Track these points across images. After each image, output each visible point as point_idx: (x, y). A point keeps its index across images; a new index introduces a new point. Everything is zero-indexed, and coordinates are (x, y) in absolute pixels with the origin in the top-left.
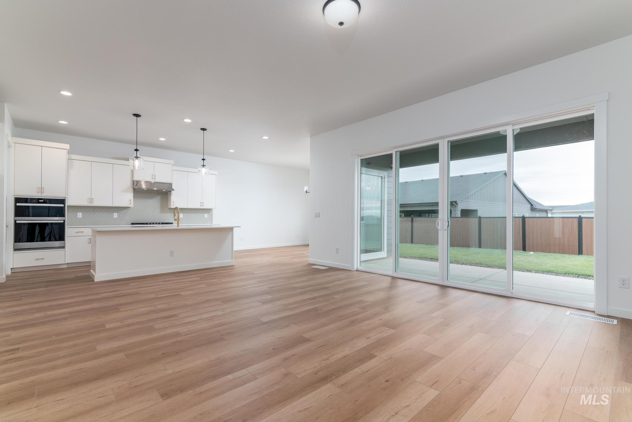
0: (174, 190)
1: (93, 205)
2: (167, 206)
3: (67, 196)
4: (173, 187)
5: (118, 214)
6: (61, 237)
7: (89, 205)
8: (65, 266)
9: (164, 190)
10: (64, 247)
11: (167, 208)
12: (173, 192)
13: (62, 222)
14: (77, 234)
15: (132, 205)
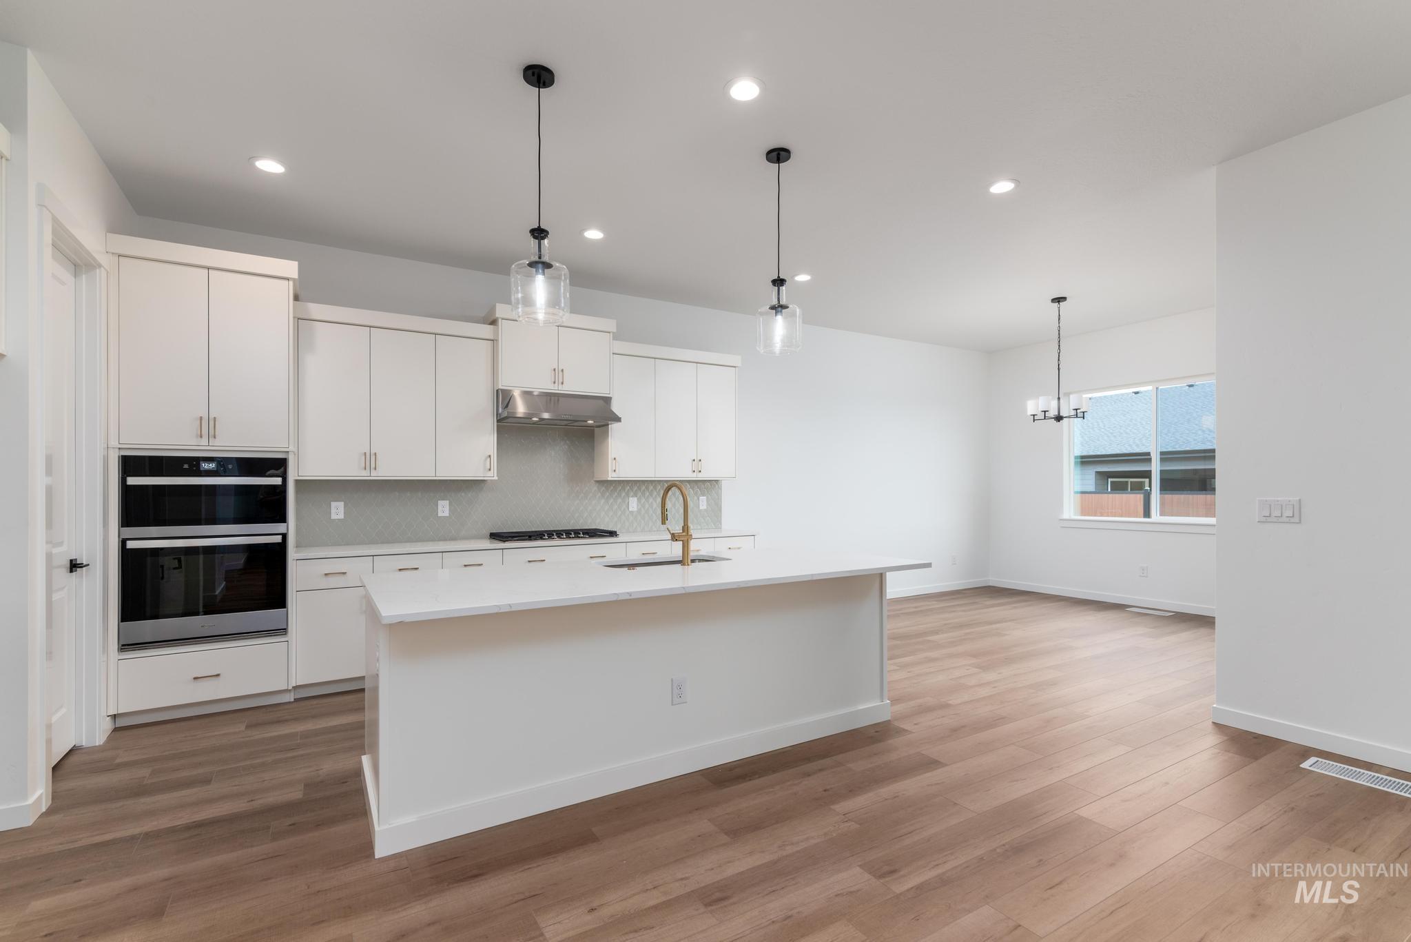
0: (618, 419)
1: (376, 475)
2: (593, 477)
3: (291, 448)
4: (616, 408)
5: (450, 504)
6: (276, 597)
7: (363, 475)
8: (290, 698)
9: (590, 422)
10: (283, 631)
11: (592, 481)
12: (614, 427)
13: (278, 539)
14: (325, 583)
15: (492, 475)
